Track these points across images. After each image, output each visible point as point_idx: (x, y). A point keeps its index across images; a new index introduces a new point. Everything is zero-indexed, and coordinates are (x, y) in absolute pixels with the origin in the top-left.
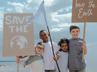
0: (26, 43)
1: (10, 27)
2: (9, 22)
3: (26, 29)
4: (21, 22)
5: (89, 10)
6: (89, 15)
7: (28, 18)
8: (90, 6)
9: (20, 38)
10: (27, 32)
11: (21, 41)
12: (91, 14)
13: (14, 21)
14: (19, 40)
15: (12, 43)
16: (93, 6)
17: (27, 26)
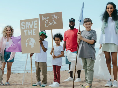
0: (35, 43)
1: (24, 31)
2: (23, 27)
3: (34, 32)
4: (31, 27)
5: (53, 21)
6: (54, 24)
7: (36, 23)
8: (54, 18)
9: (31, 40)
10: (35, 34)
11: (32, 42)
12: (56, 23)
13: (26, 26)
14: (31, 41)
15: (27, 44)
16: (56, 18)
17: (35, 30)
